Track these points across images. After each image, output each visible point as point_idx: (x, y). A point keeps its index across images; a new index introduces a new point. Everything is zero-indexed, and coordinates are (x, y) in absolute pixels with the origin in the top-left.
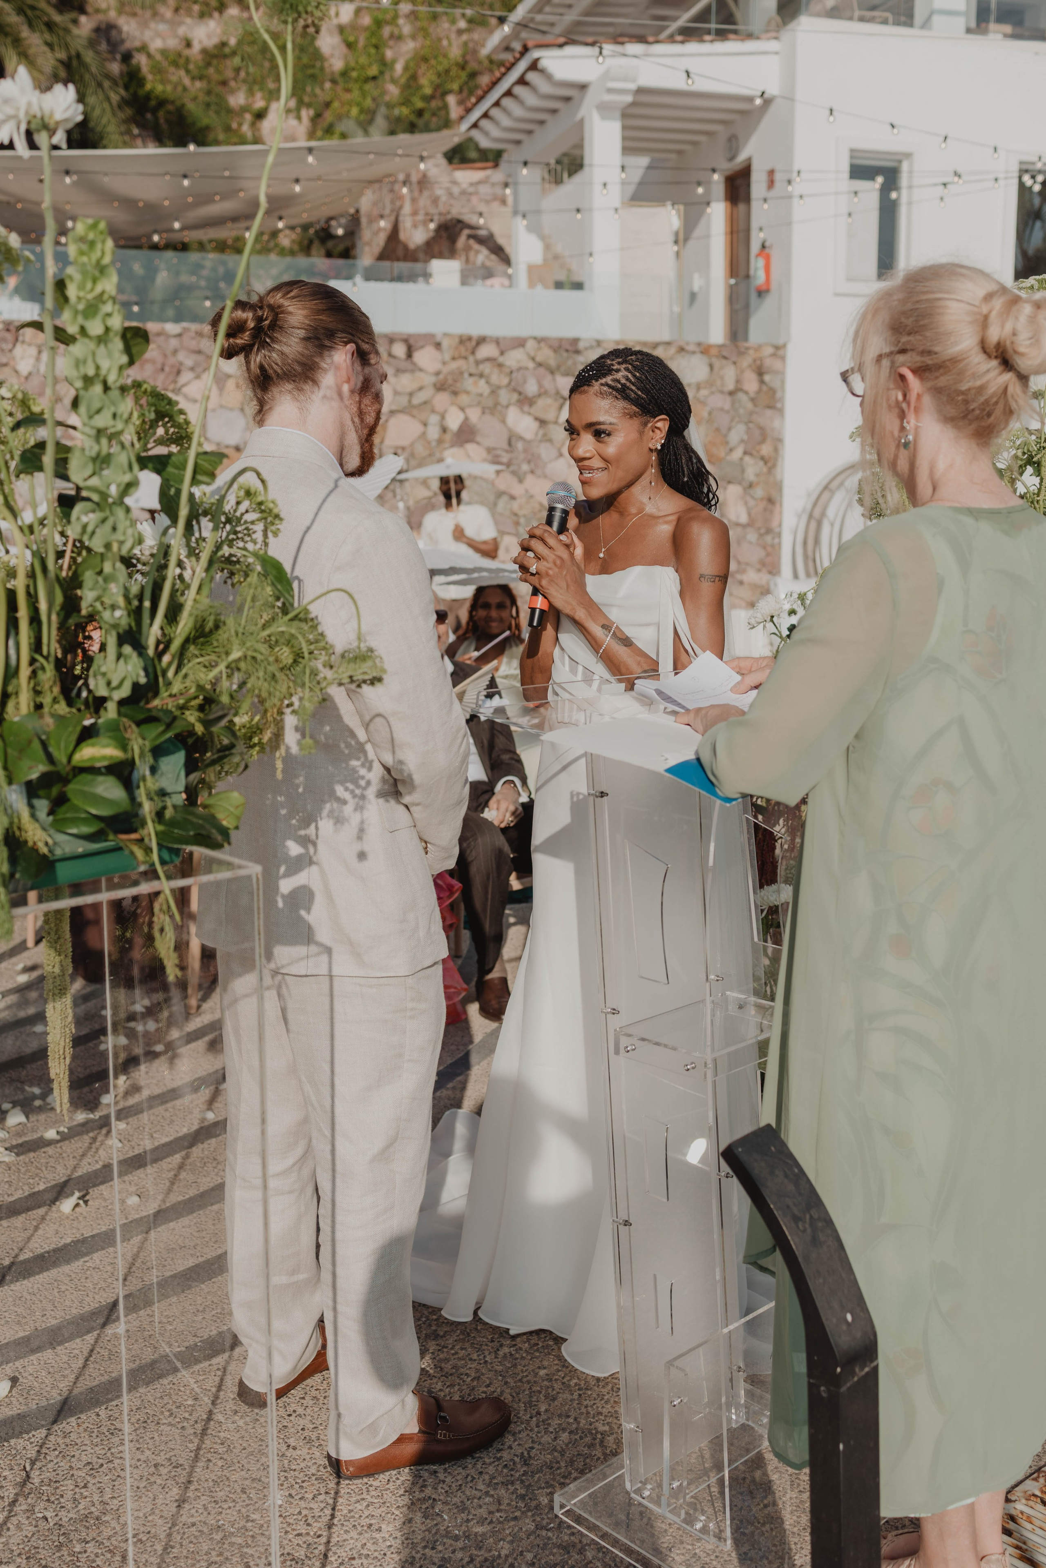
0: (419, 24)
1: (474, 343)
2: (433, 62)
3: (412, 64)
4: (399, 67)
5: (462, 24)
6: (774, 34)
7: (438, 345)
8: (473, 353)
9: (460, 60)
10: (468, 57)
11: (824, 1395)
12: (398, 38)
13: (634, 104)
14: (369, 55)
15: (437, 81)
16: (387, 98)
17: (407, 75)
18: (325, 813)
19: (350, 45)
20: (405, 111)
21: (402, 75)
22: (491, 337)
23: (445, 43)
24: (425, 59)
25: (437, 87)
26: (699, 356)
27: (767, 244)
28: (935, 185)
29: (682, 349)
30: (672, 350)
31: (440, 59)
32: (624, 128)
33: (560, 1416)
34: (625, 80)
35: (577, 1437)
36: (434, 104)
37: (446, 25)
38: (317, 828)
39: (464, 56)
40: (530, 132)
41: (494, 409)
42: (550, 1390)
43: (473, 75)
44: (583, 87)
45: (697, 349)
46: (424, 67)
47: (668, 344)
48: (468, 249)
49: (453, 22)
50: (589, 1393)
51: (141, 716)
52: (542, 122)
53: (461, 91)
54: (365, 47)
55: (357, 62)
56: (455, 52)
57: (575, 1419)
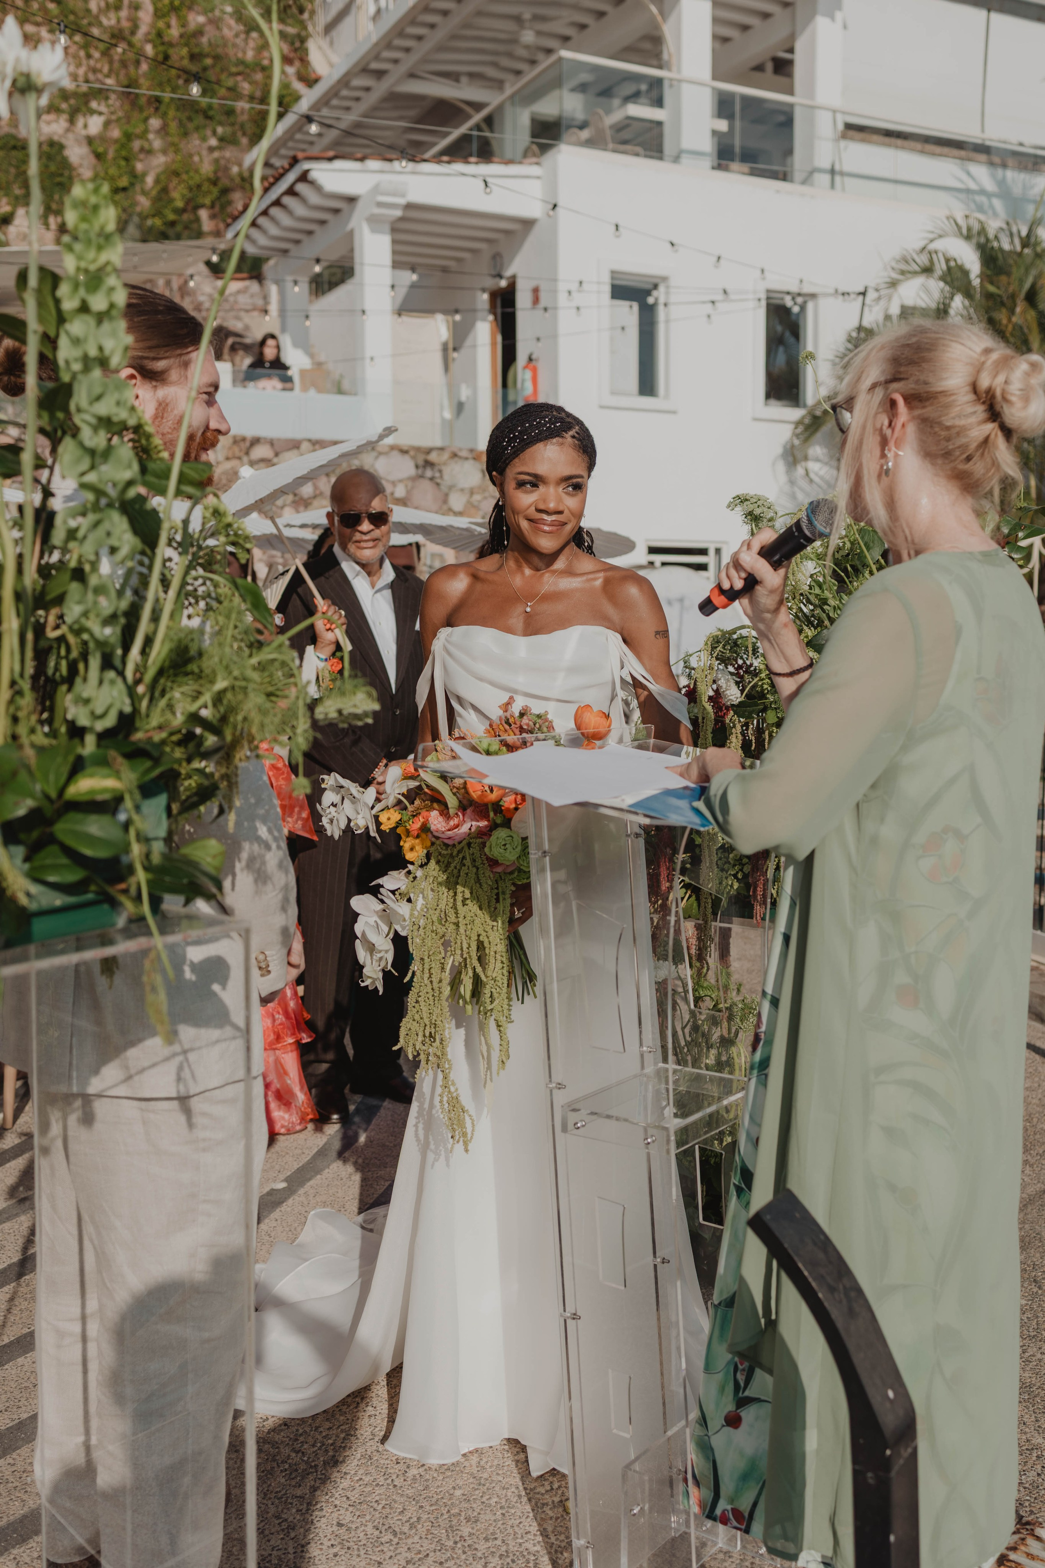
0: (170, 139)
1: (248, 444)
2: (185, 177)
3: (163, 177)
4: (150, 180)
5: (213, 142)
6: (534, 160)
8: (247, 453)
9: (211, 175)
10: (220, 174)
11: (871, 1481)
12: (148, 152)
13: (402, 219)
14: (119, 167)
15: (189, 195)
16: (138, 209)
17: (159, 188)
19: (99, 156)
20: (158, 222)
21: (153, 188)
22: (265, 439)
23: (196, 159)
24: (176, 174)
25: (188, 202)
26: (471, 462)
27: (534, 357)
28: (704, 302)
29: (455, 455)
30: (446, 456)
31: (192, 174)
32: (394, 242)
33: (486, 1539)
34: (394, 195)
35: (509, 1560)
36: (186, 217)
37: (197, 142)
39: (215, 172)
40: (297, 242)
42: (470, 1512)
43: (225, 191)
44: (351, 200)
45: (470, 456)
46: (175, 181)
47: (442, 449)
48: (233, 354)
49: (204, 139)
50: (513, 1511)
51: (128, 750)
52: (310, 233)
53: (212, 206)
54: (114, 159)
55: (106, 173)
56: (207, 168)
57: (503, 1541)
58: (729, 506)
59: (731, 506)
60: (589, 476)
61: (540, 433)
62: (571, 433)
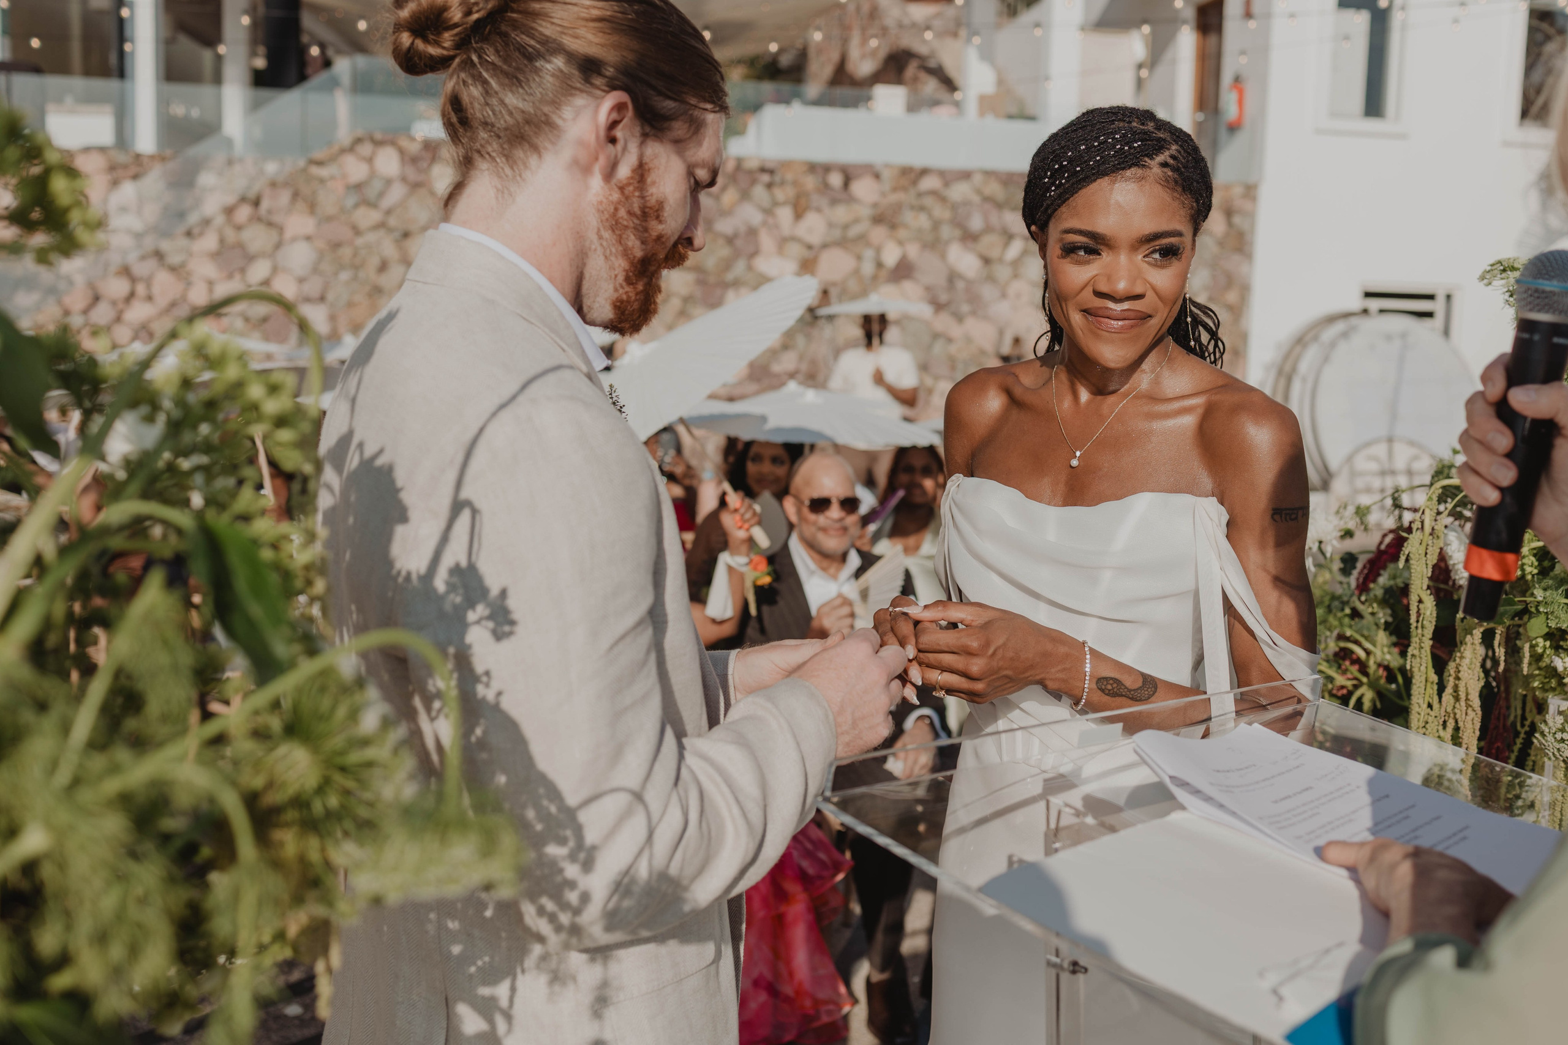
1: (916, 174)
7: (877, 176)
8: (914, 185)
18: (530, 961)
27: (1240, 76)
38: (513, 989)
41: (934, 244)
48: (915, 79)
58: (1482, 278)
59: (1486, 277)
60: (1196, 231)
61: (1104, 160)
62: (1160, 158)
